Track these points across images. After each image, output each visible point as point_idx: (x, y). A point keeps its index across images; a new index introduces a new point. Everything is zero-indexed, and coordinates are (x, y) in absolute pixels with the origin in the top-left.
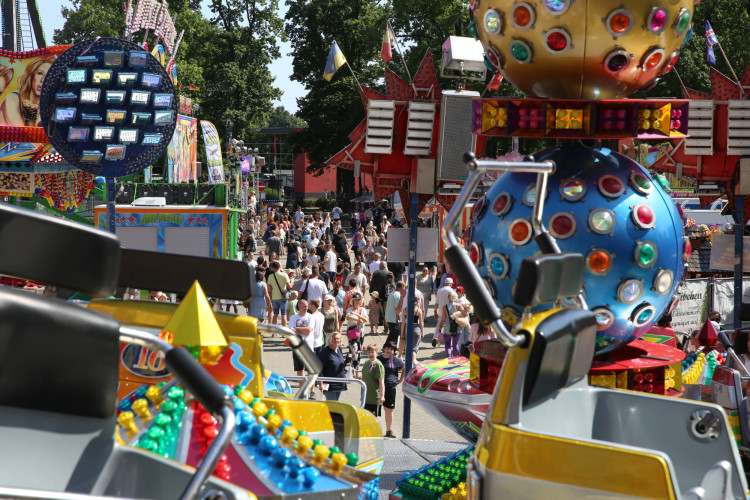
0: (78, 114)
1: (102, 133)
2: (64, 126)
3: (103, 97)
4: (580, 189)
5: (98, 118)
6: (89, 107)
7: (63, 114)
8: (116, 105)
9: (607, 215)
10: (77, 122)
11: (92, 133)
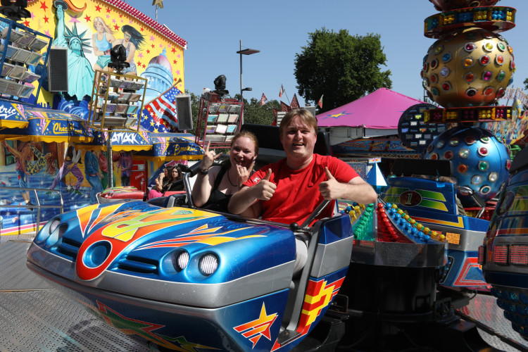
0: (409, 130)
1: (418, 136)
2: (404, 134)
3: (418, 124)
4: (457, 142)
5: (416, 131)
6: (414, 127)
7: (404, 130)
8: (422, 127)
9: (467, 152)
10: (409, 133)
11: (414, 136)
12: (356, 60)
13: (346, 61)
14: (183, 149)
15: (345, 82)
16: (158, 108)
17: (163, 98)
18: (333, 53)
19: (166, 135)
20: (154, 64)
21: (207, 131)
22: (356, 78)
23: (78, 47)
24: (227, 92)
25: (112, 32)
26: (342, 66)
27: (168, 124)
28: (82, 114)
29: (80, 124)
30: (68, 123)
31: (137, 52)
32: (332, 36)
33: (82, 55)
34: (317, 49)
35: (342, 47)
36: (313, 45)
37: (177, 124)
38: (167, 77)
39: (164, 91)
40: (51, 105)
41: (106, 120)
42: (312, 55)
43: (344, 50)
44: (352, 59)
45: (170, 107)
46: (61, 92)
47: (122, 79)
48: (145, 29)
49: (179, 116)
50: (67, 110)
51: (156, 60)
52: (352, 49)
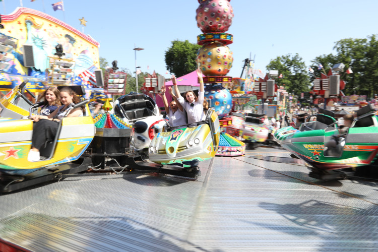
12: (193, 55)
13: (188, 54)
14: (98, 96)
15: (188, 65)
16: (86, 75)
17: (88, 71)
18: (182, 51)
19: (90, 89)
20: (83, 54)
21: (109, 87)
22: (193, 63)
23: (40, 45)
24: (118, 68)
25: (58, 38)
26: (186, 57)
27: (91, 84)
28: (45, 79)
29: (42, 84)
30: (35, 83)
31: (73, 48)
32: (181, 43)
33: (43, 49)
34: (174, 49)
35: (187, 48)
36: (173, 47)
37: (95, 84)
38: (89, 60)
39: (89, 68)
40: (27, 74)
41: (54, 81)
42: (172, 51)
43: (187, 49)
44: (191, 54)
45: (92, 75)
46: (32, 67)
47: (62, 61)
48: (77, 36)
49: (97, 80)
50: (36, 77)
51: (83, 52)
52: (191, 49)
